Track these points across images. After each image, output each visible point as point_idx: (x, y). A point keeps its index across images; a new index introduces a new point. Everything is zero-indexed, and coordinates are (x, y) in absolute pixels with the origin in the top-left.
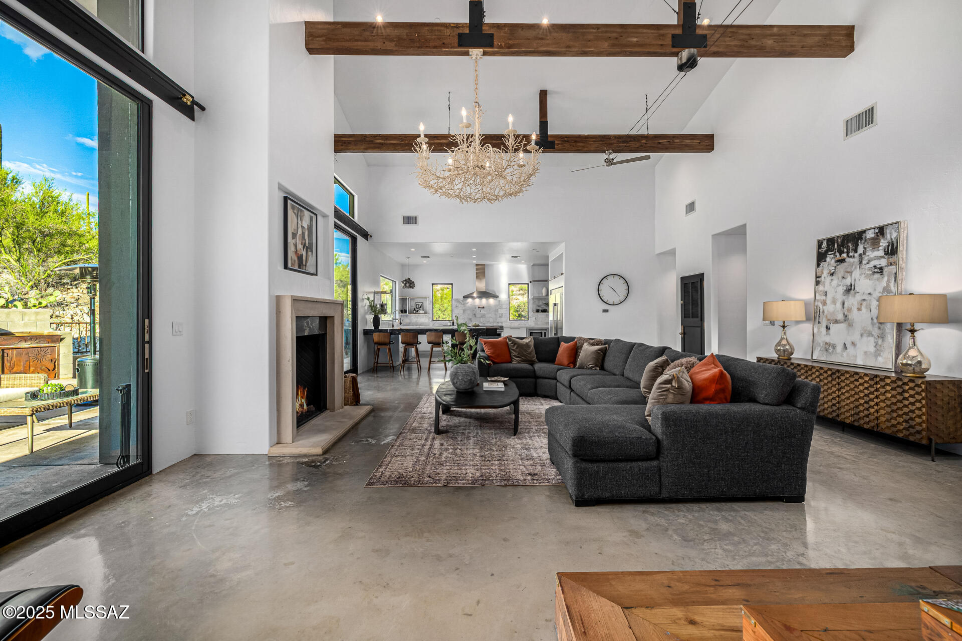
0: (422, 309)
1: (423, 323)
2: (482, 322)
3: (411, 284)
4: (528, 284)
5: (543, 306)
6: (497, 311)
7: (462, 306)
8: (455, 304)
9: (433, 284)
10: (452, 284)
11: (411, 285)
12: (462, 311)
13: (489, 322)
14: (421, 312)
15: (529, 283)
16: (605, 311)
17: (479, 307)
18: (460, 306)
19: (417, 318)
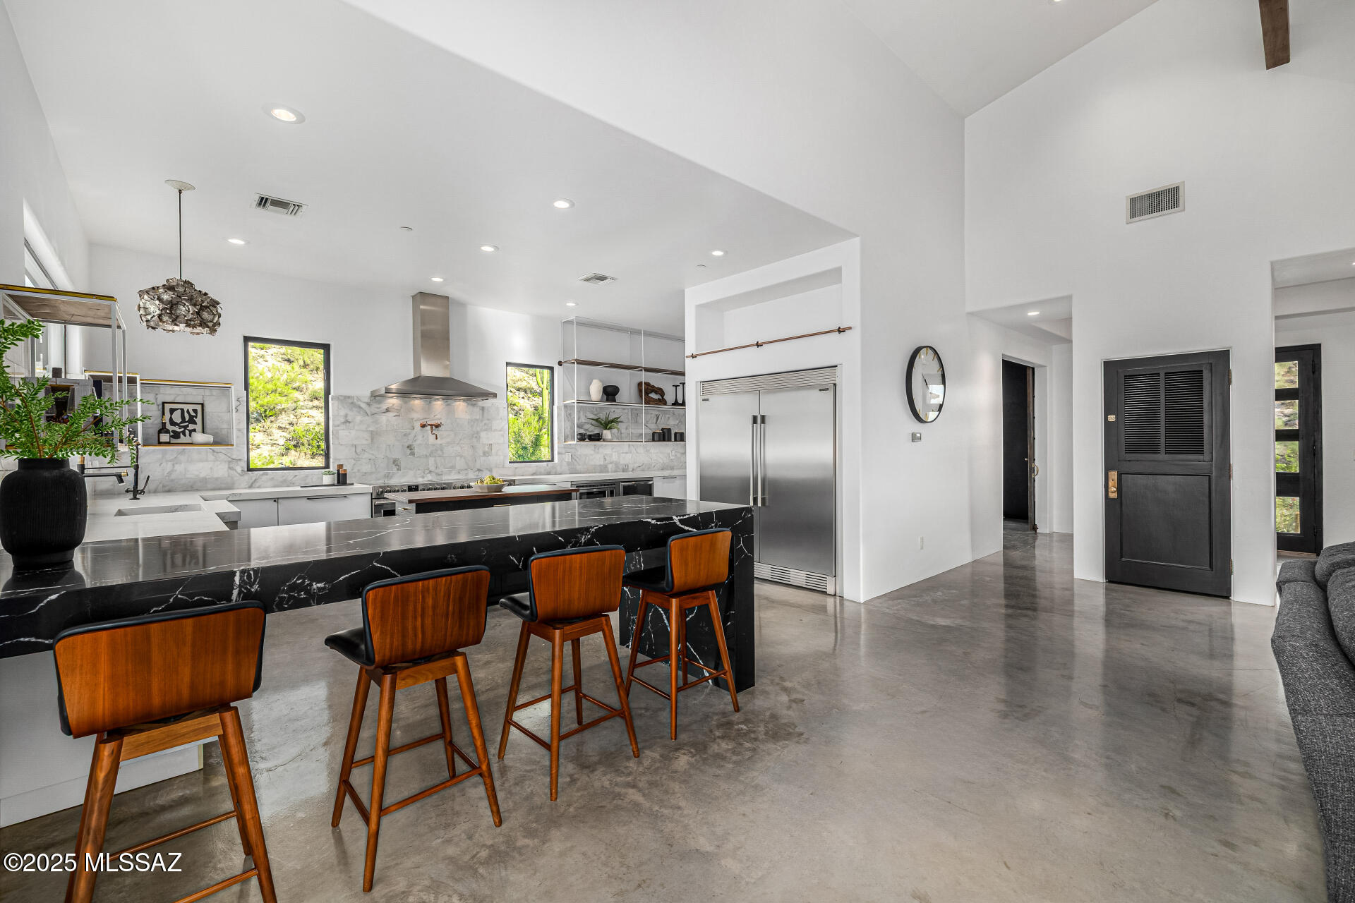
0: (198, 427)
1: (205, 480)
2: (432, 469)
3: (202, 308)
4: (551, 369)
5: (587, 426)
6: (478, 438)
7: (368, 420)
8: (343, 412)
9: (247, 339)
10: (326, 348)
11: (205, 315)
12: (367, 436)
13: (453, 467)
14: (199, 437)
15: (557, 368)
16: (915, 438)
17: (423, 426)
18: (359, 418)
19: (175, 461)
